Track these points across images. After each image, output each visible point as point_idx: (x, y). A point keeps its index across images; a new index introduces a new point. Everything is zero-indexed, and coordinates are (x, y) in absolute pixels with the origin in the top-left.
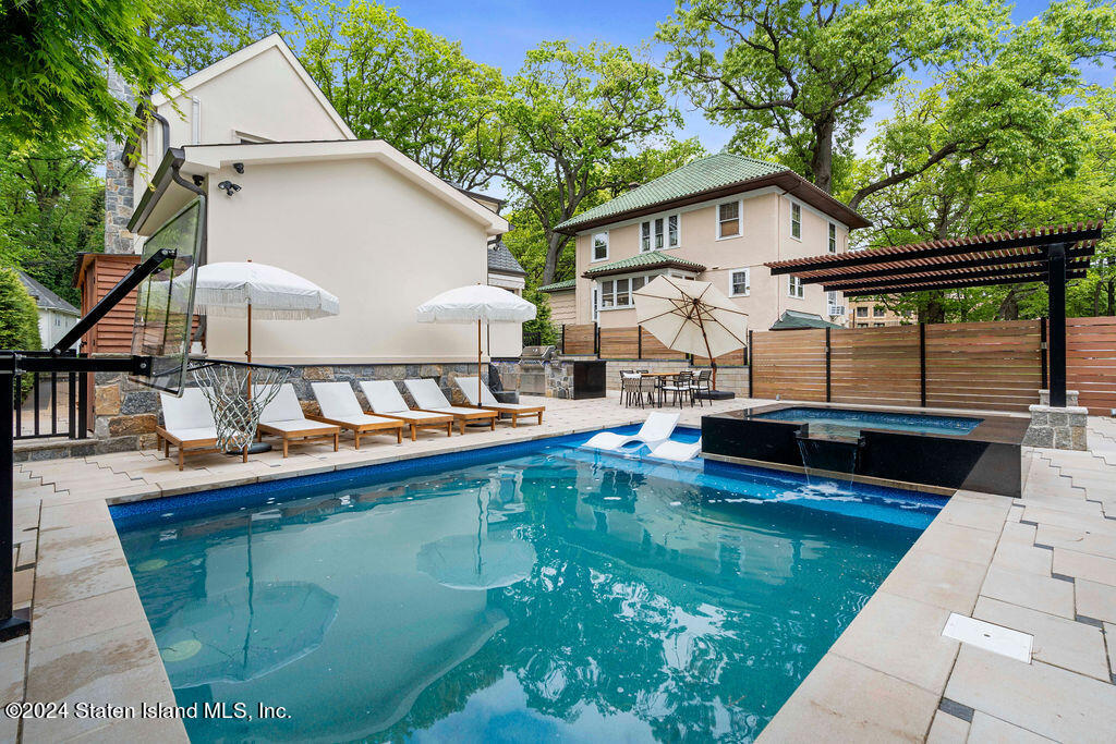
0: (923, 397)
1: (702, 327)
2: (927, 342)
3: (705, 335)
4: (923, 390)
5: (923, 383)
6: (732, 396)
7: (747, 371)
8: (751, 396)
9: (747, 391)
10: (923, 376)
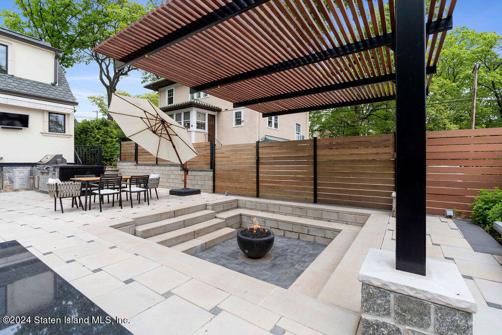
0: (315, 195)
1: (171, 140)
2: (319, 152)
3: (174, 146)
4: (315, 190)
5: (315, 185)
6: (198, 192)
7: (211, 174)
8: (214, 192)
9: (211, 188)
10: (315, 179)
